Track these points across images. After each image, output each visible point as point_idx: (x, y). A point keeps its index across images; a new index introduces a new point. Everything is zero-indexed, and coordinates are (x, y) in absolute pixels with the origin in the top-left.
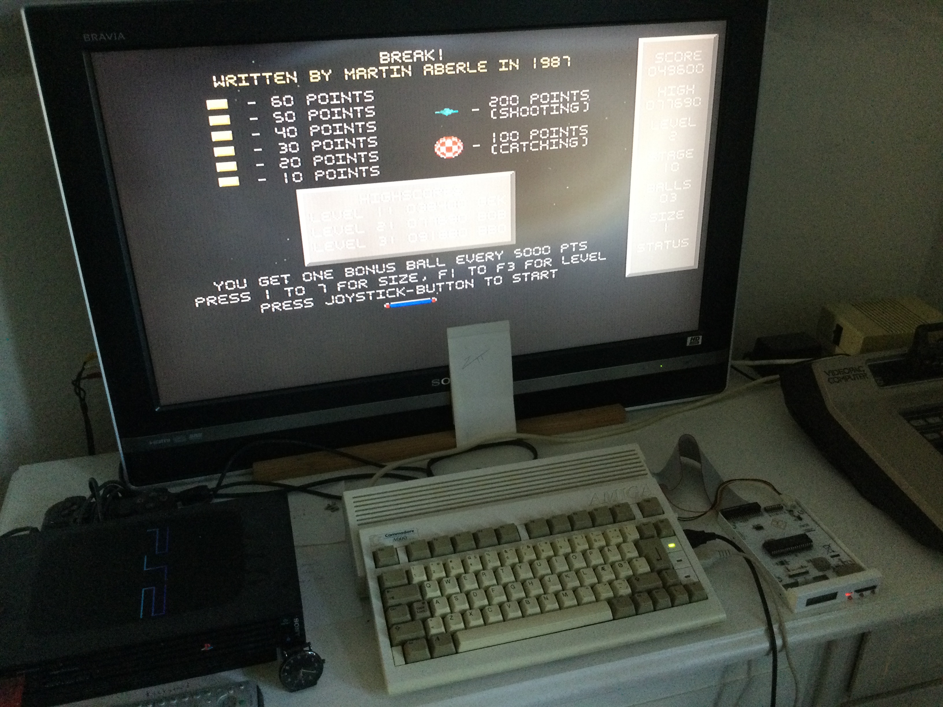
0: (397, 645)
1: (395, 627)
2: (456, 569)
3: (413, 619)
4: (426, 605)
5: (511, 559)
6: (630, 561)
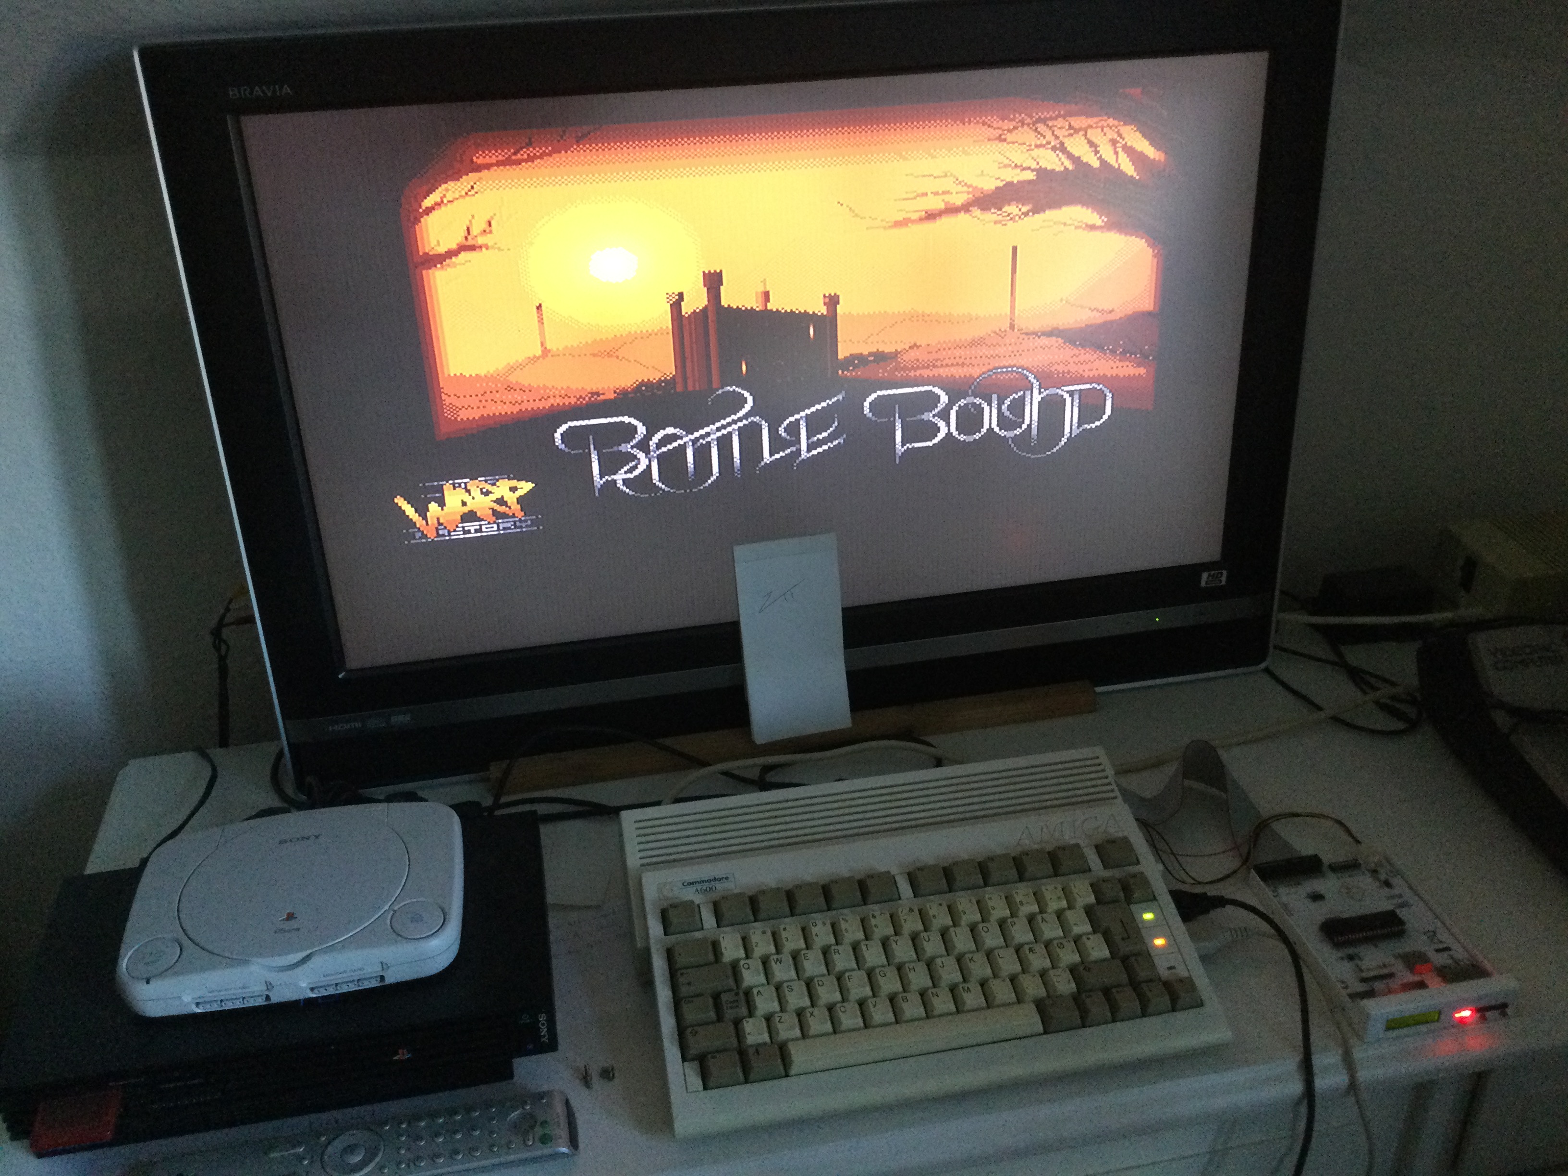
0: (693, 1060)
1: (690, 1030)
2: (793, 942)
3: (720, 1018)
4: (742, 996)
5: (882, 927)
6: (1077, 940)
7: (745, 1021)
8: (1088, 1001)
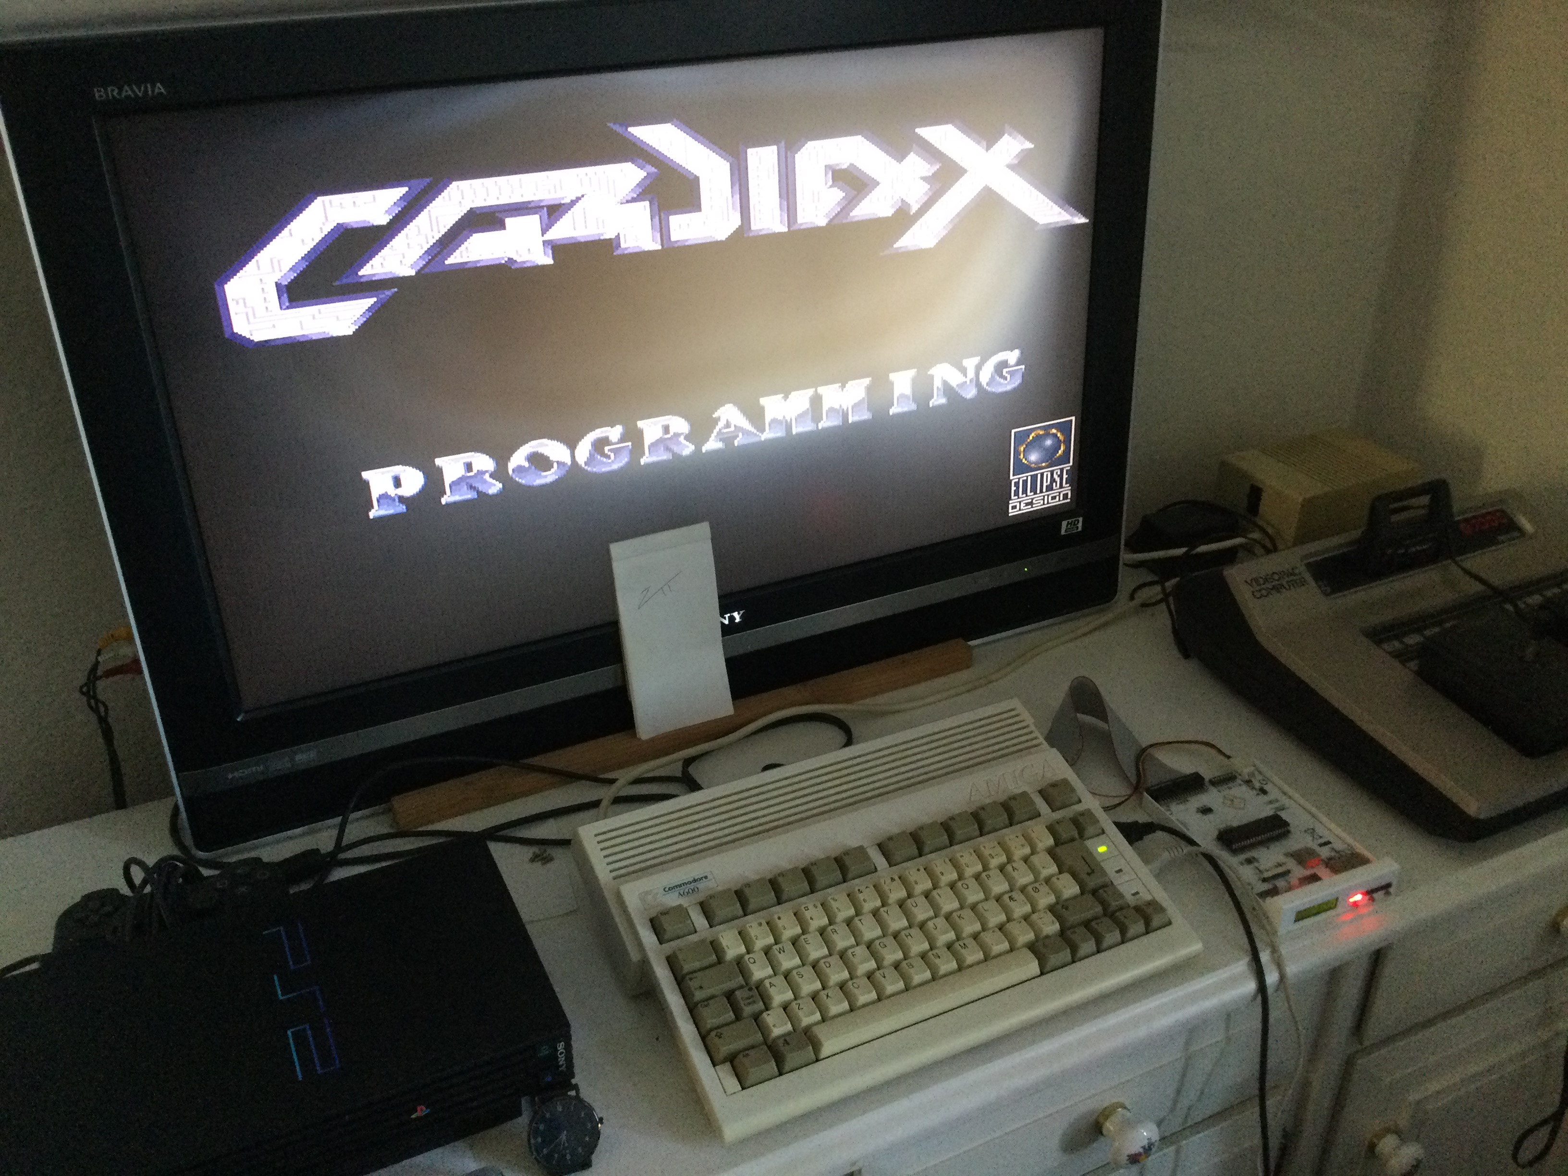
0: (724, 1062)
1: (713, 1034)
2: (791, 930)
3: (738, 1017)
4: (755, 992)
5: (871, 902)
6: (1048, 881)
7: (764, 1014)
8: (1074, 937)
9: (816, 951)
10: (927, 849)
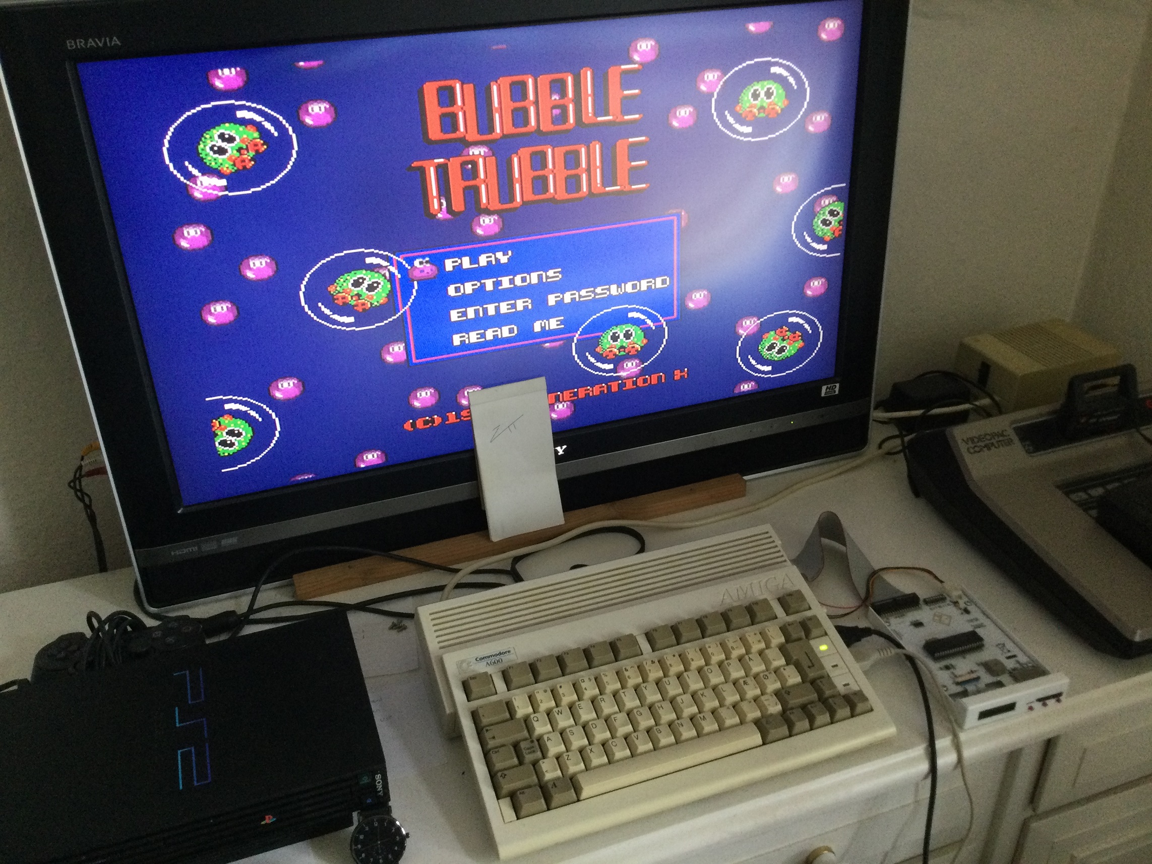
0: (505, 797)
1: (499, 774)
2: (569, 697)
3: (521, 763)
4: (536, 743)
5: (634, 679)
6: (776, 671)
7: (541, 762)
8: (792, 717)
9: (587, 714)
10: (684, 639)
